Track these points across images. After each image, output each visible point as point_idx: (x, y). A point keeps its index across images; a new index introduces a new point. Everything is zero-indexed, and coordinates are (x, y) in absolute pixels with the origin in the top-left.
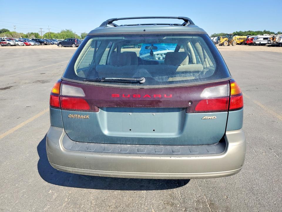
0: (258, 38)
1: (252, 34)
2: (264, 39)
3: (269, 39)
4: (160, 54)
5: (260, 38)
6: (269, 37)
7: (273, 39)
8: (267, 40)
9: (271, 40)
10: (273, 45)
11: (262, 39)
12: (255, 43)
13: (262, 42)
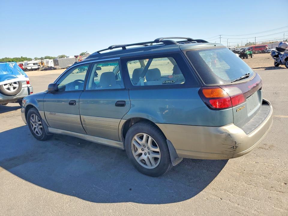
0: (28, 64)
1: (11, 61)
2: (34, 64)
3: (38, 64)
4: (9, 83)
5: (30, 64)
6: (38, 62)
7: (42, 64)
8: (37, 65)
9: (41, 65)
10: (46, 69)
11: (32, 65)
12: (27, 69)
13: (33, 68)
